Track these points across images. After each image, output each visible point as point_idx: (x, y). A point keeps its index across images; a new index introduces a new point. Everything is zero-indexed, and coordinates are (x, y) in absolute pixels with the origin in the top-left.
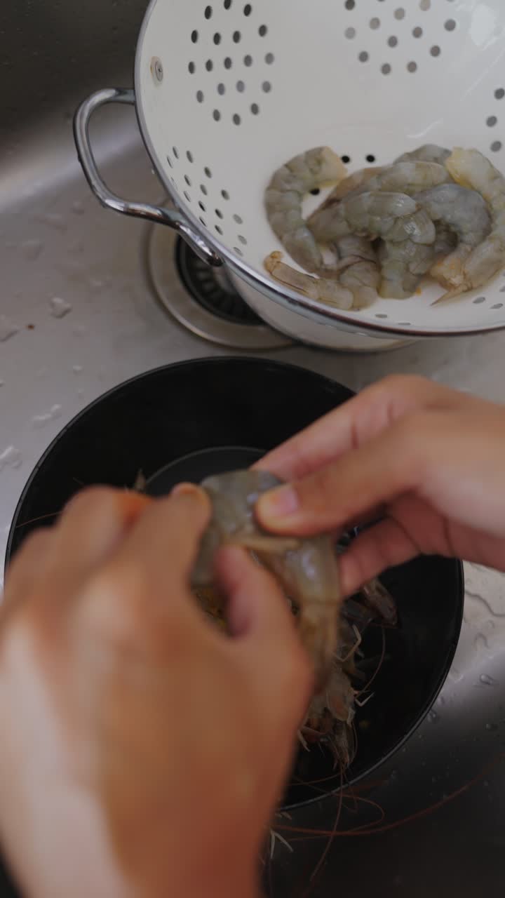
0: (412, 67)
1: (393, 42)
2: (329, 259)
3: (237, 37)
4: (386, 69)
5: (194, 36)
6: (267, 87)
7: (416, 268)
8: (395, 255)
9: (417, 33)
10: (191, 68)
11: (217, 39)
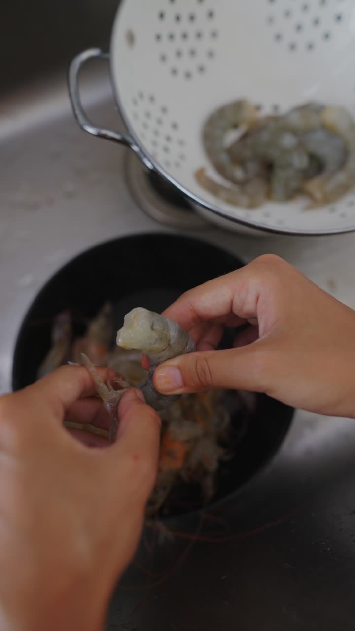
0: (310, 47)
1: (299, 28)
2: (239, 173)
3: (192, 18)
4: (293, 47)
5: (162, 16)
6: (211, 54)
7: (294, 184)
8: (281, 175)
9: (316, 22)
10: (158, 38)
11: (178, 18)
